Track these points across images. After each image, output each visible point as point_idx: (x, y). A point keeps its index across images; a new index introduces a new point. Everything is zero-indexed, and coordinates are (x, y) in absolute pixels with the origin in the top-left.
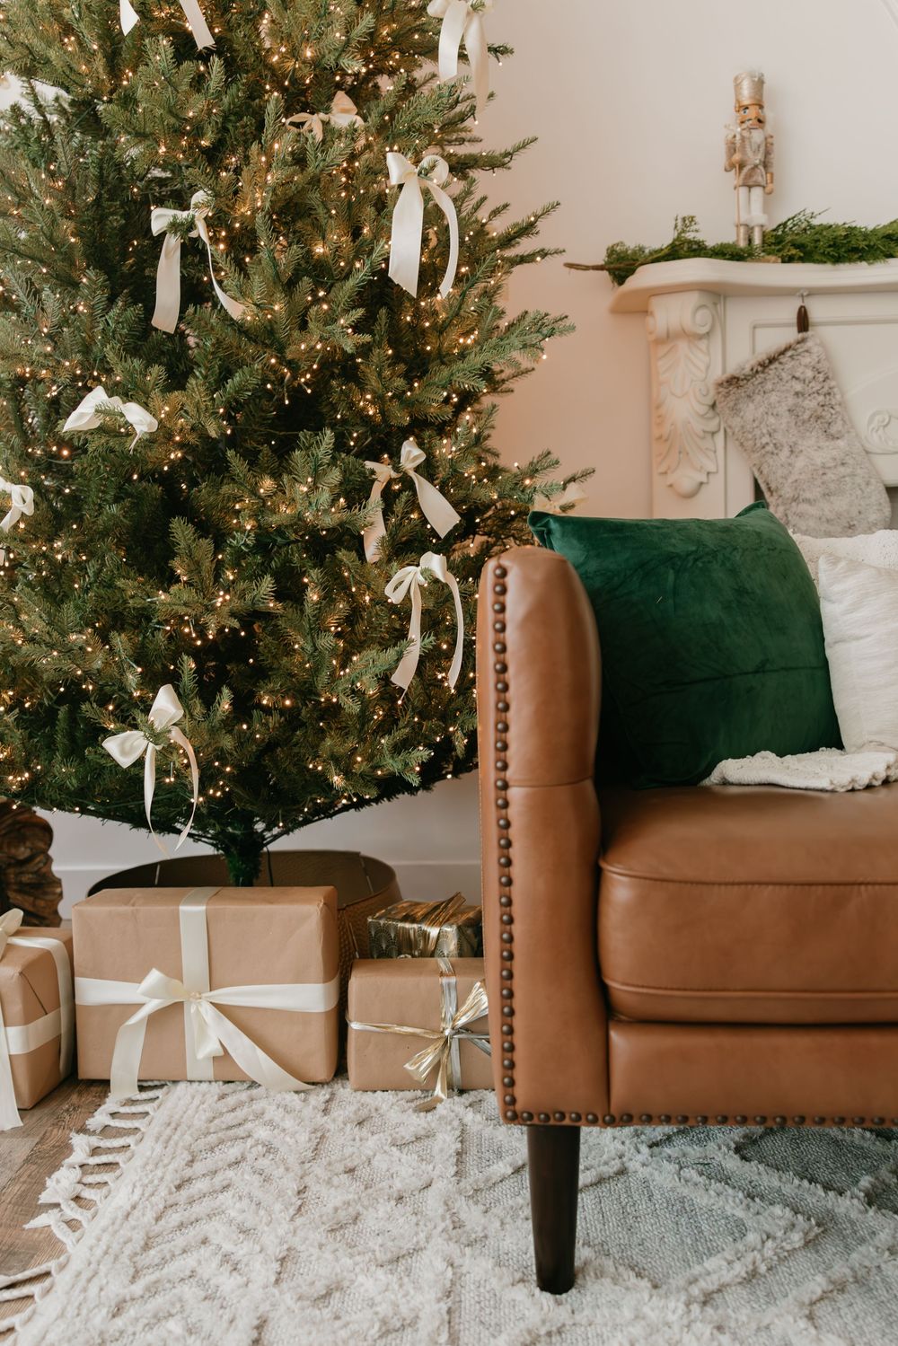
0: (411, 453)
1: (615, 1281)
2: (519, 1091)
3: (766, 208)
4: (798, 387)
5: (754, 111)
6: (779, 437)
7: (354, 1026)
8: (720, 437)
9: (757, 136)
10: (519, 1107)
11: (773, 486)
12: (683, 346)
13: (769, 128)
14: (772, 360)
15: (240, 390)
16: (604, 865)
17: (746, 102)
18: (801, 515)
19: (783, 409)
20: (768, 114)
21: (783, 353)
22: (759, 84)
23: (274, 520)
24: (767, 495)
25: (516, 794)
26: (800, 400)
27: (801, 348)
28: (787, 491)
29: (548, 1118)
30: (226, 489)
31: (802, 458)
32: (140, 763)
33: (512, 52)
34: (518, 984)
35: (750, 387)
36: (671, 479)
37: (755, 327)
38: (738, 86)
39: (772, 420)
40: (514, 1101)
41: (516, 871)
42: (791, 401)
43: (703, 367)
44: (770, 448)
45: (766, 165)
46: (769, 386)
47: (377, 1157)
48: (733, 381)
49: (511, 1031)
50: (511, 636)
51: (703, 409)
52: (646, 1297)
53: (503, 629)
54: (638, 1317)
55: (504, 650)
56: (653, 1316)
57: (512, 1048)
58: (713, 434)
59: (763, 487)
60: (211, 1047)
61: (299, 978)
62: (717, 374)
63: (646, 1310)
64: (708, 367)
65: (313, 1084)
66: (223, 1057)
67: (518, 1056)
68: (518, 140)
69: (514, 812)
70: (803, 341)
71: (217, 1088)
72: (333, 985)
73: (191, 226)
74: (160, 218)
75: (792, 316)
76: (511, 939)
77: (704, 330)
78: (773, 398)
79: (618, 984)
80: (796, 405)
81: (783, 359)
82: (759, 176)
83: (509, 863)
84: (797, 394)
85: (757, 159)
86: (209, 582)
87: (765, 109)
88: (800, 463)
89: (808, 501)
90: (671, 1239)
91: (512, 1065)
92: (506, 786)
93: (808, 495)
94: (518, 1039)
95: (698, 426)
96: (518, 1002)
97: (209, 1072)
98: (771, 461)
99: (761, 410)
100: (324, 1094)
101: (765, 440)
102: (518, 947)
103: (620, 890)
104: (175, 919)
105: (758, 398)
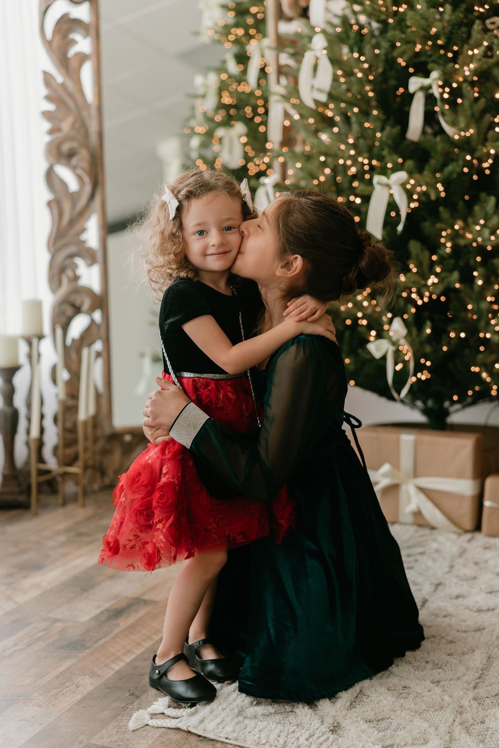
7: (487, 503)
15: (451, 173)
23: (462, 242)
30: (439, 226)
32: (384, 358)
60: (412, 507)
61: (460, 476)
65: (464, 530)
66: (418, 514)
71: (414, 528)
72: (478, 482)
73: (430, 87)
74: (415, 83)
86: (426, 271)
97: (410, 519)
100: (469, 536)
104: (398, 442)
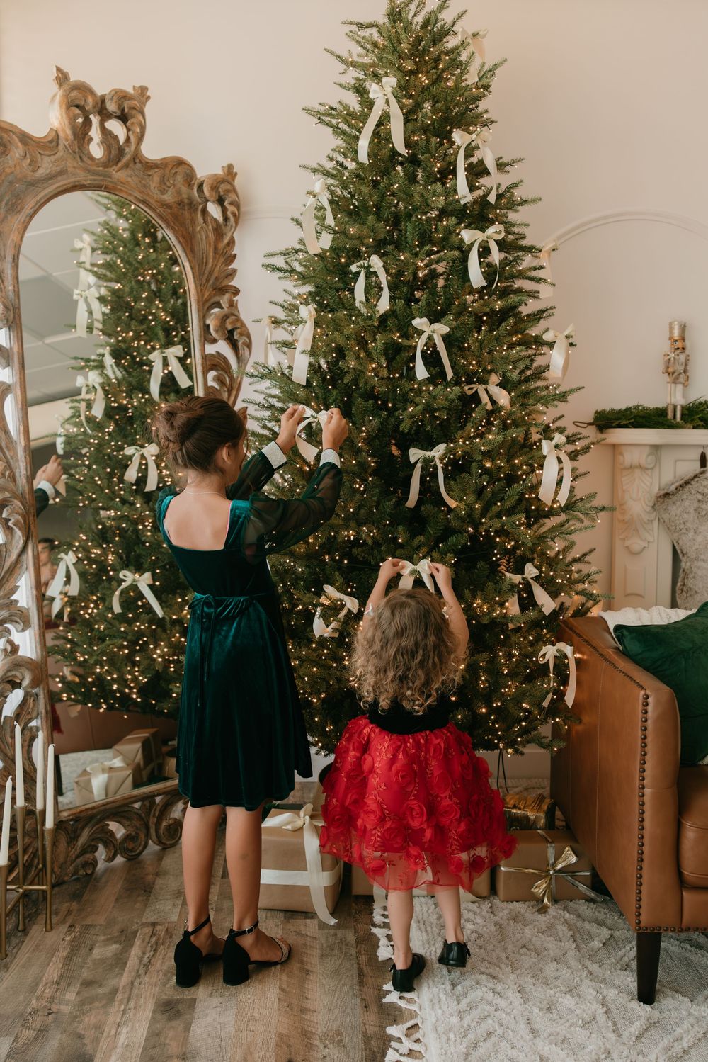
0: (531, 571)
1: (673, 999)
2: (643, 918)
3: (684, 396)
4: (700, 497)
5: (680, 345)
6: (689, 525)
7: (503, 869)
8: (656, 523)
9: (682, 358)
10: (642, 925)
11: (684, 551)
12: (637, 472)
13: (687, 352)
14: (687, 483)
15: (455, 544)
16: (683, 821)
17: (676, 338)
18: (699, 568)
19: (691, 510)
20: (688, 343)
21: (692, 479)
22: (683, 328)
24: (680, 556)
25: (647, 791)
26: (700, 505)
27: (703, 476)
28: (692, 554)
29: (654, 929)
31: (700, 536)
33: (576, 346)
34: (645, 872)
35: (674, 498)
36: (627, 543)
37: (676, 461)
38: (671, 329)
39: (685, 515)
40: (640, 922)
41: (647, 824)
42: (696, 505)
43: (648, 484)
44: (684, 531)
45: (685, 371)
46: (685, 497)
47: (534, 939)
48: (667, 495)
49: (640, 892)
50: (650, 724)
51: (648, 509)
52: (690, 1005)
53: (646, 721)
54: (690, 1014)
55: (646, 729)
56: (696, 1014)
57: (640, 900)
58: (652, 521)
59: (679, 551)
62: (655, 490)
63: (692, 1011)
64: (651, 484)
65: (480, 898)
67: (643, 903)
68: (574, 387)
69: (646, 799)
70: (702, 473)
75: (698, 456)
76: (642, 853)
77: (651, 466)
78: (686, 503)
79: (687, 873)
80: (699, 507)
81: (693, 483)
82: (682, 378)
83: (643, 820)
84: (699, 501)
85: (681, 369)
87: (686, 341)
88: (699, 539)
89: (703, 560)
90: (688, 978)
91: (640, 907)
92: (643, 788)
93: (703, 557)
94: (643, 896)
95: (645, 518)
96: (644, 880)
98: (684, 538)
99: (680, 510)
100: (488, 903)
101: (682, 526)
102: (645, 857)
103: (690, 834)
105: (678, 503)
